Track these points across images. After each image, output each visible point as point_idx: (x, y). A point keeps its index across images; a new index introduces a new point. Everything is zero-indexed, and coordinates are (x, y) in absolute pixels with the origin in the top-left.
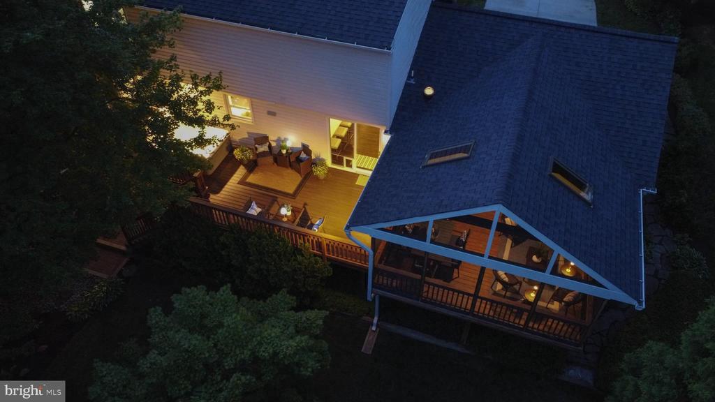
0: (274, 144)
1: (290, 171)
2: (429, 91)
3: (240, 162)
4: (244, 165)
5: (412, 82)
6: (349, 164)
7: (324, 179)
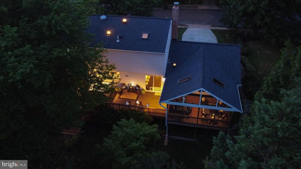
0: (127, 86)
1: (133, 94)
2: (175, 65)
3: (117, 92)
4: (118, 93)
5: (169, 62)
6: (152, 89)
7: (145, 95)
